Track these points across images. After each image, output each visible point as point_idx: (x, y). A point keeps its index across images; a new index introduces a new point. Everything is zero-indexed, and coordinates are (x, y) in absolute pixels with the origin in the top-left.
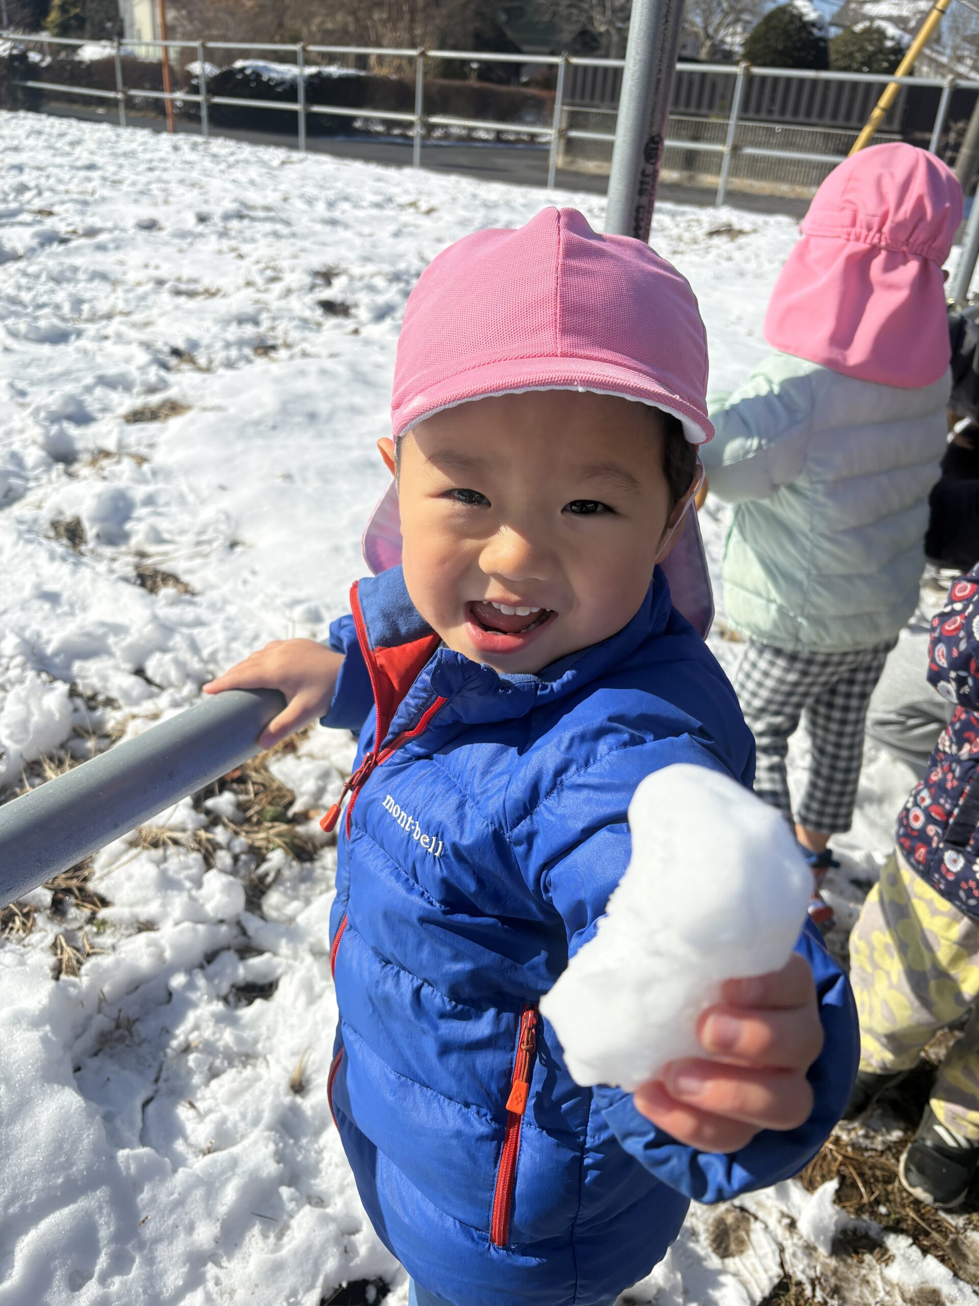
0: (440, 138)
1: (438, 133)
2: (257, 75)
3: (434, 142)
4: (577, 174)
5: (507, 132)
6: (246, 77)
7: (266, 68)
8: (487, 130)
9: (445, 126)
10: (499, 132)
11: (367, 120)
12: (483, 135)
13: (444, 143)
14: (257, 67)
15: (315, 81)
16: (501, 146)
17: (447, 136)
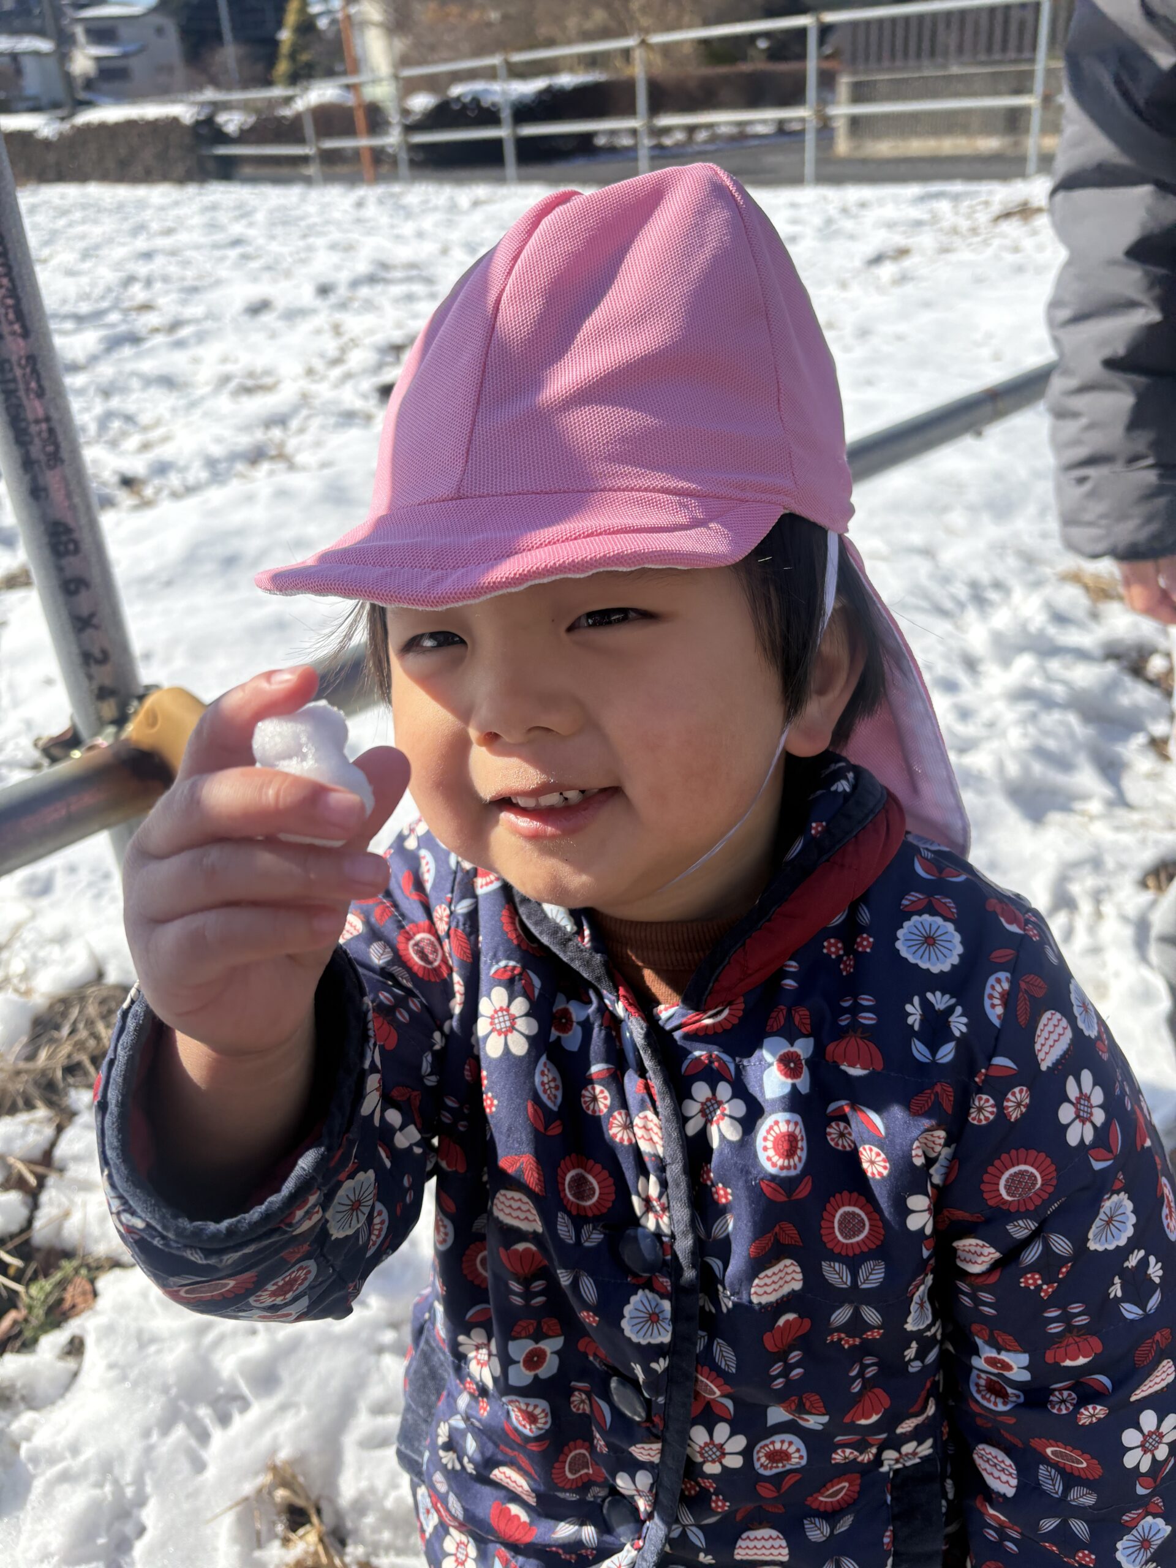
0: (705, 142)
1: (702, 136)
2: (476, 101)
3: (696, 148)
4: (864, 161)
5: (790, 120)
6: (465, 107)
7: (486, 91)
8: (764, 122)
9: (709, 126)
10: (781, 123)
11: (613, 133)
12: (761, 129)
13: (710, 147)
14: (476, 92)
15: (544, 98)
16: (785, 140)
17: (714, 138)
